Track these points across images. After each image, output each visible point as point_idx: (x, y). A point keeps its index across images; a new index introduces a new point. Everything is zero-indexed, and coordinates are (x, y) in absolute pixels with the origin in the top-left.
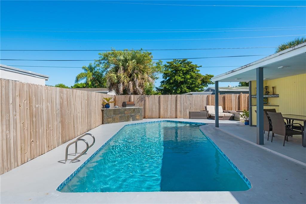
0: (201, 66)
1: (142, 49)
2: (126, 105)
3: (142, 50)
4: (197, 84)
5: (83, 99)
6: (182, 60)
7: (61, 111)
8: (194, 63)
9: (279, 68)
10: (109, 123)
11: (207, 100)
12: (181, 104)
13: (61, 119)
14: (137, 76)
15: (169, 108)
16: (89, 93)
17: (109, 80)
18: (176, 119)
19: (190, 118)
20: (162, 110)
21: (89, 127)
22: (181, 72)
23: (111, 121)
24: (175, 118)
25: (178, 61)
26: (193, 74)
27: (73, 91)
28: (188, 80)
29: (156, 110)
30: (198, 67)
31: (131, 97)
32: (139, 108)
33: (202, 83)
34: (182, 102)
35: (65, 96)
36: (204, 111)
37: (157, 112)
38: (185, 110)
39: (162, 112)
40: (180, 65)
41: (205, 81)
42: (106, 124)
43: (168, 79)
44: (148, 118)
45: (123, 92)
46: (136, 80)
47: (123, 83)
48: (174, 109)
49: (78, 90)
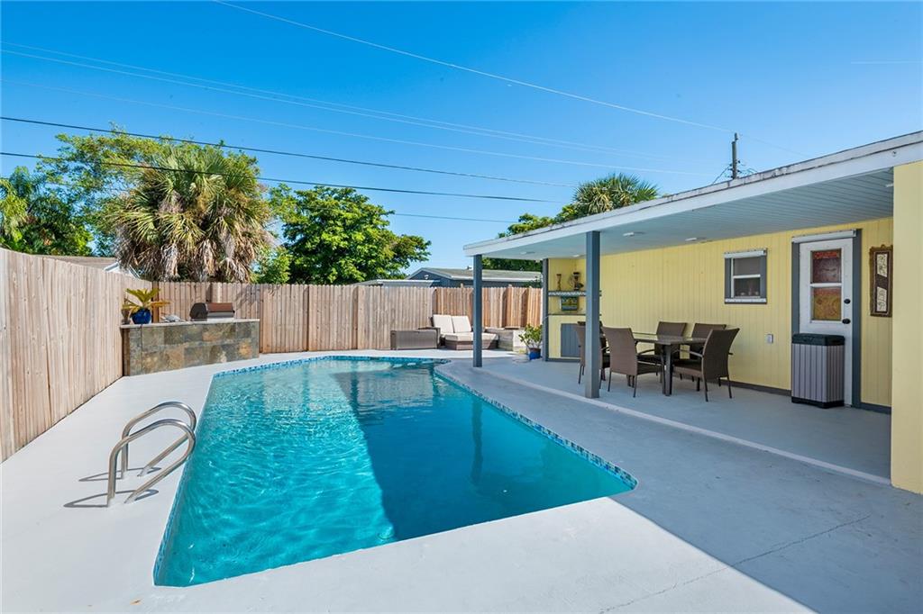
0: (392, 212)
1: (222, 142)
2: (207, 313)
3: (222, 144)
4: (382, 257)
5: (72, 294)
6: (340, 188)
7: (13, 333)
8: (374, 201)
9: (626, 235)
10: (147, 370)
11: (433, 301)
12: (368, 310)
13: (12, 364)
14: (231, 225)
15: (336, 322)
16: (89, 271)
17: (126, 233)
18: (354, 351)
19: (393, 347)
20: (315, 327)
21: (88, 387)
22: (339, 223)
23: (155, 364)
24: (352, 349)
25: (330, 192)
26: (370, 230)
27: (45, 262)
28: (359, 247)
29: (297, 326)
30: (386, 214)
31: (214, 288)
32: (248, 322)
33: (394, 256)
34: (371, 306)
35: (23, 278)
36: (427, 328)
37: (298, 332)
38: (378, 326)
39: (315, 334)
40: (336, 204)
41: (402, 252)
42: (138, 373)
43: (300, 241)
44: (272, 353)
45: (179, 272)
46: (227, 238)
47: (181, 244)
48: (349, 326)
49: (62, 262)
